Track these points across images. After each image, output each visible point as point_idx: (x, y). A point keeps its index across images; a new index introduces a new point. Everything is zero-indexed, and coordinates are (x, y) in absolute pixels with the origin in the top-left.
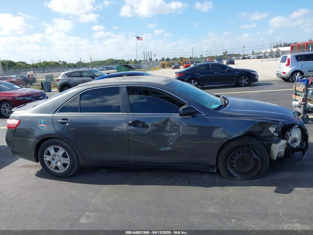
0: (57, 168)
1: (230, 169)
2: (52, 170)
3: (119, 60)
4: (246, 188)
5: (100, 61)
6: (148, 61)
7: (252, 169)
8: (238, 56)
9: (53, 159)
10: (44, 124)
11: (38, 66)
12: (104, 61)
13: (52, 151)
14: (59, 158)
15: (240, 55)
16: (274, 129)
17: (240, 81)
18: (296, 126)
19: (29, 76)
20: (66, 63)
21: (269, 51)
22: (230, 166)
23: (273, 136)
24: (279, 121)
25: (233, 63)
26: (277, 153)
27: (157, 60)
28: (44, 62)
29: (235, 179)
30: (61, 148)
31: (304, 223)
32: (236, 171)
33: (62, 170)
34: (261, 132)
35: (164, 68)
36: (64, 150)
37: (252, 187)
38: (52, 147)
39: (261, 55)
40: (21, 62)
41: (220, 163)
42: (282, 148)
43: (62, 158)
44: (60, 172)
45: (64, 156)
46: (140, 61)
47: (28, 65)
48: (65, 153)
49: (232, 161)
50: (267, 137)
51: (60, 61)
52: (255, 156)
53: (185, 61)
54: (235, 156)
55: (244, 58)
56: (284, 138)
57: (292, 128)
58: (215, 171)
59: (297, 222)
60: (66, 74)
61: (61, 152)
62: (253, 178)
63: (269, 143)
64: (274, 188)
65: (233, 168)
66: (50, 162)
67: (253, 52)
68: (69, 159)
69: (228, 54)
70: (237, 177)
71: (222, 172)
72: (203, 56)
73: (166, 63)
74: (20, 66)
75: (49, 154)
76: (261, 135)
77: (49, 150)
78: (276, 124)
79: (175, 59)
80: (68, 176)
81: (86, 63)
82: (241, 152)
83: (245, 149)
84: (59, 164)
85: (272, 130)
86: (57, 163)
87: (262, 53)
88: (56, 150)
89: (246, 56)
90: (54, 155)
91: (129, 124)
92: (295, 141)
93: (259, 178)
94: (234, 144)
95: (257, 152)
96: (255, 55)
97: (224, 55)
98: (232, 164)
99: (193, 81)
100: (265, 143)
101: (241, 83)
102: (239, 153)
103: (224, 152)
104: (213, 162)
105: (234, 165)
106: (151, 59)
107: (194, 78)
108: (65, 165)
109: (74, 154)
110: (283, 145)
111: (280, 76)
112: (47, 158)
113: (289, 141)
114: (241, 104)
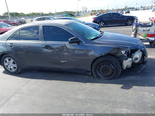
0: (11, 69)
1: (98, 73)
2: (9, 70)
3: (70, 12)
4: (105, 84)
5: (60, 12)
6: (85, 12)
7: (111, 74)
8: (133, 9)
9: (9, 65)
10: (2, 46)
11: (30, 15)
12: (63, 12)
13: (8, 61)
14: (11, 64)
15: (134, 8)
16: (125, 52)
17: (127, 23)
18: (139, 50)
19: (22, 20)
20: (43, 13)
21: (150, 5)
22: (99, 72)
23: (123, 56)
24: (127, 47)
25: (129, 12)
26: (126, 66)
27: (89, 11)
28: (32, 13)
29: (101, 79)
30: (12, 59)
31: (129, 109)
32: (102, 74)
33: (14, 70)
34: (117, 53)
35: (92, 15)
36: (13, 60)
37: (109, 84)
38: (7, 58)
39: (145, 8)
40: (22, 13)
41: (93, 70)
42: (129, 63)
43: (13, 64)
44: (13, 71)
45: (14, 63)
46: (81, 12)
47: (25, 14)
48: (14, 62)
49: (100, 69)
50: (121, 56)
51: (40, 13)
52: (113, 67)
53: (103, 11)
54: (101, 66)
55: (137, 10)
56: (130, 57)
57: (136, 51)
58: (90, 74)
59: (125, 108)
60: (37, 19)
61: (12, 61)
62: (111, 79)
63: (122, 60)
64: (121, 86)
65: (100, 73)
66: (7, 66)
67: (142, 6)
68: (16, 65)
69: (128, 7)
70: (102, 78)
71: (94, 74)
72: (114, 9)
73: (93, 13)
74: (21, 15)
75: (6, 62)
76: (117, 55)
77: (6, 60)
78: (126, 49)
79: (98, 11)
80: (17, 73)
81: (53, 14)
82: (104, 64)
83: (107, 63)
84: (12, 67)
85: (123, 52)
86: (11, 67)
87: (146, 7)
88: (9, 60)
89: (137, 9)
90: (9, 63)
91: (43, 47)
92: (137, 59)
93: (115, 79)
94: (100, 60)
95: (114, 64)
96: (143, 8)
97: (126, 8)
98: (100, 70)
99: (101, 22)
100: (120, 59)
101: (128, 24)
102: (103, 65)
103: (95, 64)
104: (89, 69)
105: (101, 72)
106: (86, 11)
107: (103, 21)
108: (15, 68)
109: (18, 62)
110: (129, 61)
111: (151, 20)
112: (6, 64)
113: (133, 59)
114: (109, 37)
